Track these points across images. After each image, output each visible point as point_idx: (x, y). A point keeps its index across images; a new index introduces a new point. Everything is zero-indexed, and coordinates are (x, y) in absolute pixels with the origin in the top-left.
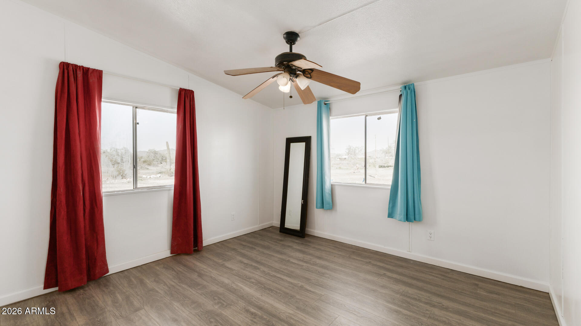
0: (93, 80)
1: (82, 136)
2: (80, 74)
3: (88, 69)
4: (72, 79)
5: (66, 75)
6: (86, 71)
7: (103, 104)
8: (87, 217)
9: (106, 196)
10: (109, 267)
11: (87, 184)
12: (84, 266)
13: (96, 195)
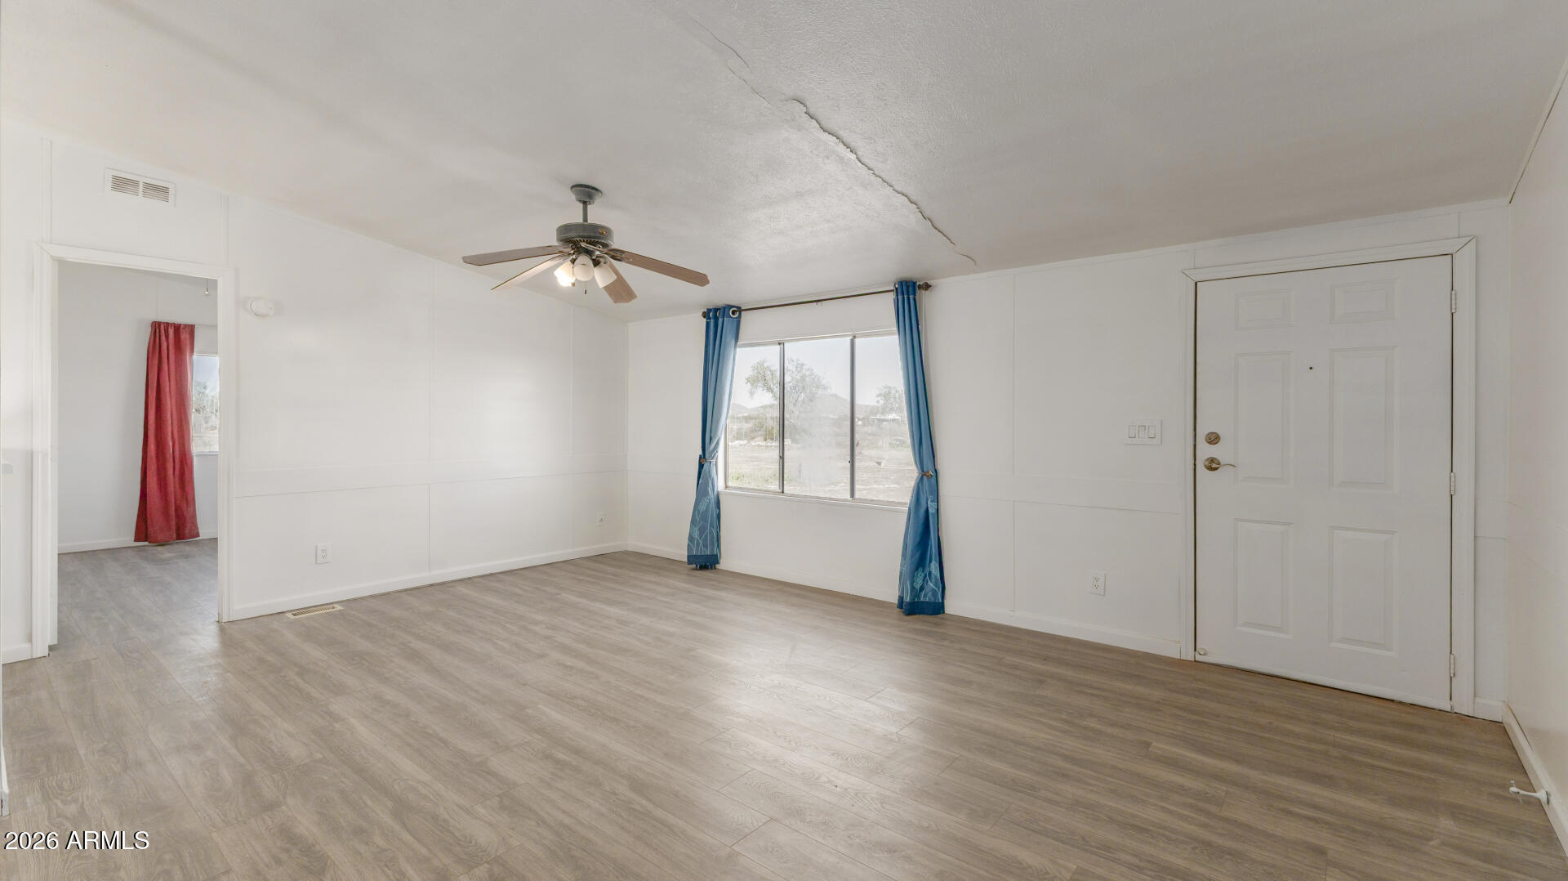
0: (184, 336)
1: (173, 393)
2: (171, 332)
3: (180, 325)
4: (163, 338)
5: (158, 334)
6: (178, 328)
7: (195, 357)
8: (177, 473)
9: (197, 456)
10: (200, 532)
11: (177, 443)
12: (173, 523)
13: (187, 456)
